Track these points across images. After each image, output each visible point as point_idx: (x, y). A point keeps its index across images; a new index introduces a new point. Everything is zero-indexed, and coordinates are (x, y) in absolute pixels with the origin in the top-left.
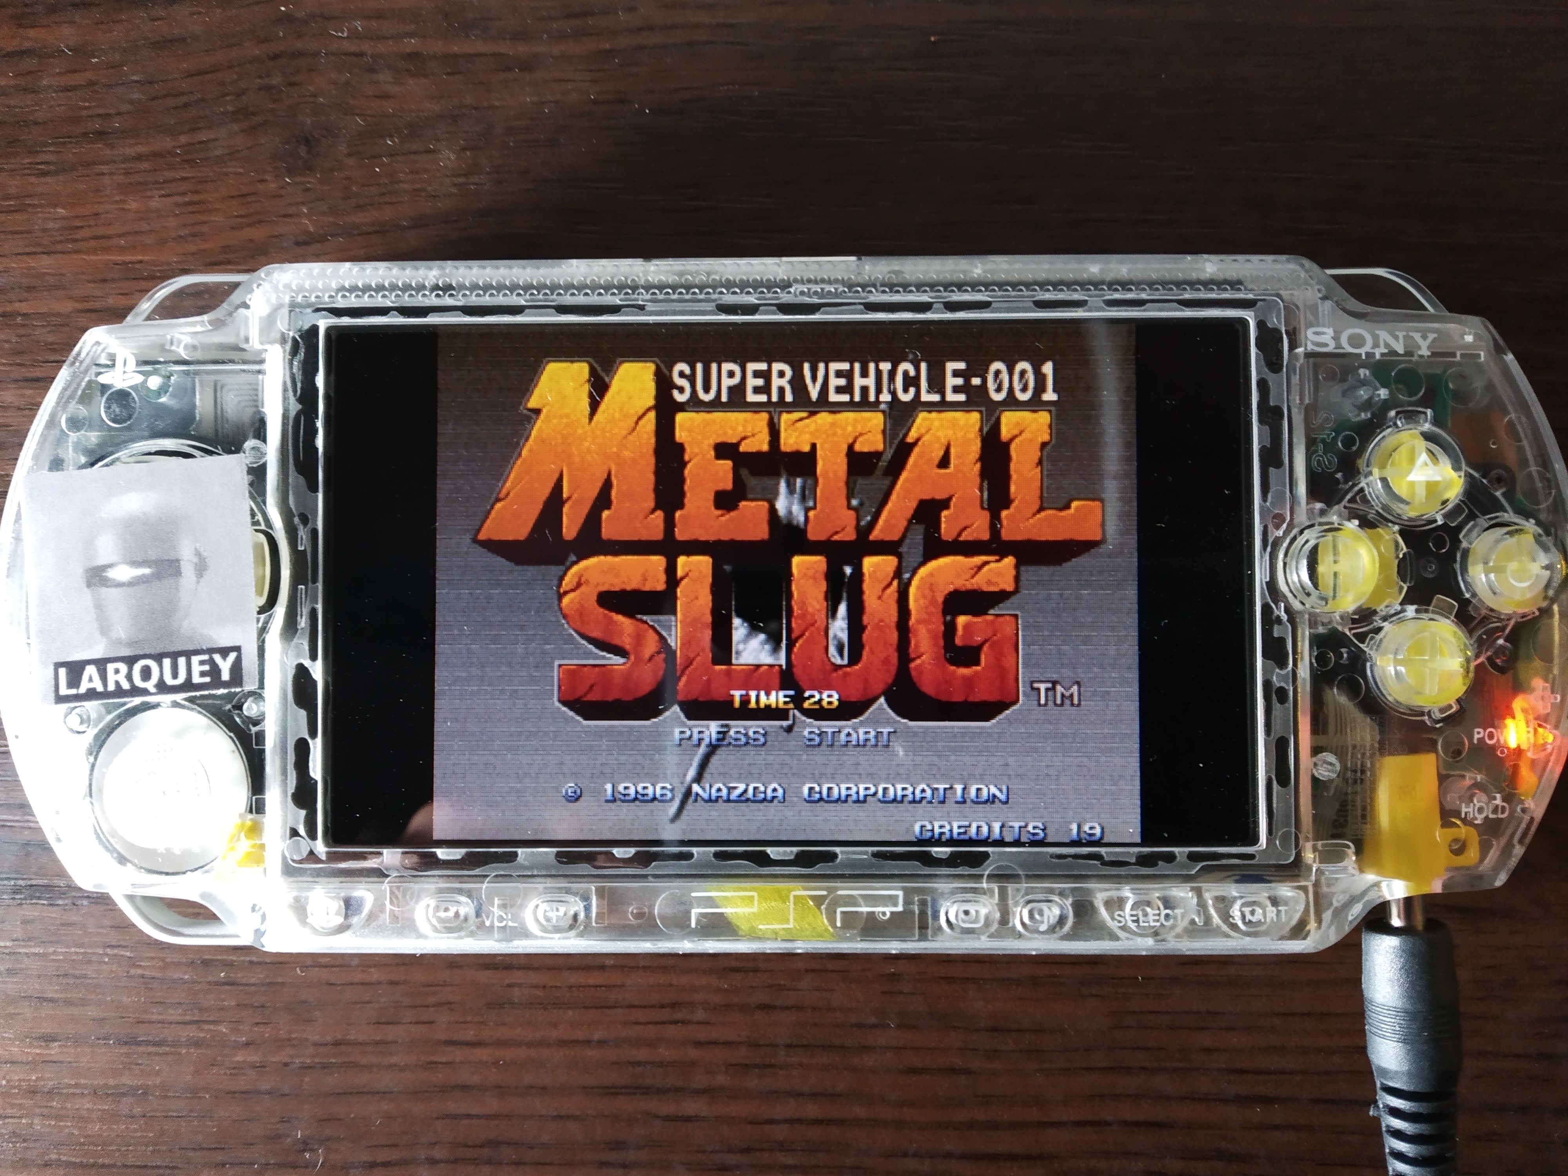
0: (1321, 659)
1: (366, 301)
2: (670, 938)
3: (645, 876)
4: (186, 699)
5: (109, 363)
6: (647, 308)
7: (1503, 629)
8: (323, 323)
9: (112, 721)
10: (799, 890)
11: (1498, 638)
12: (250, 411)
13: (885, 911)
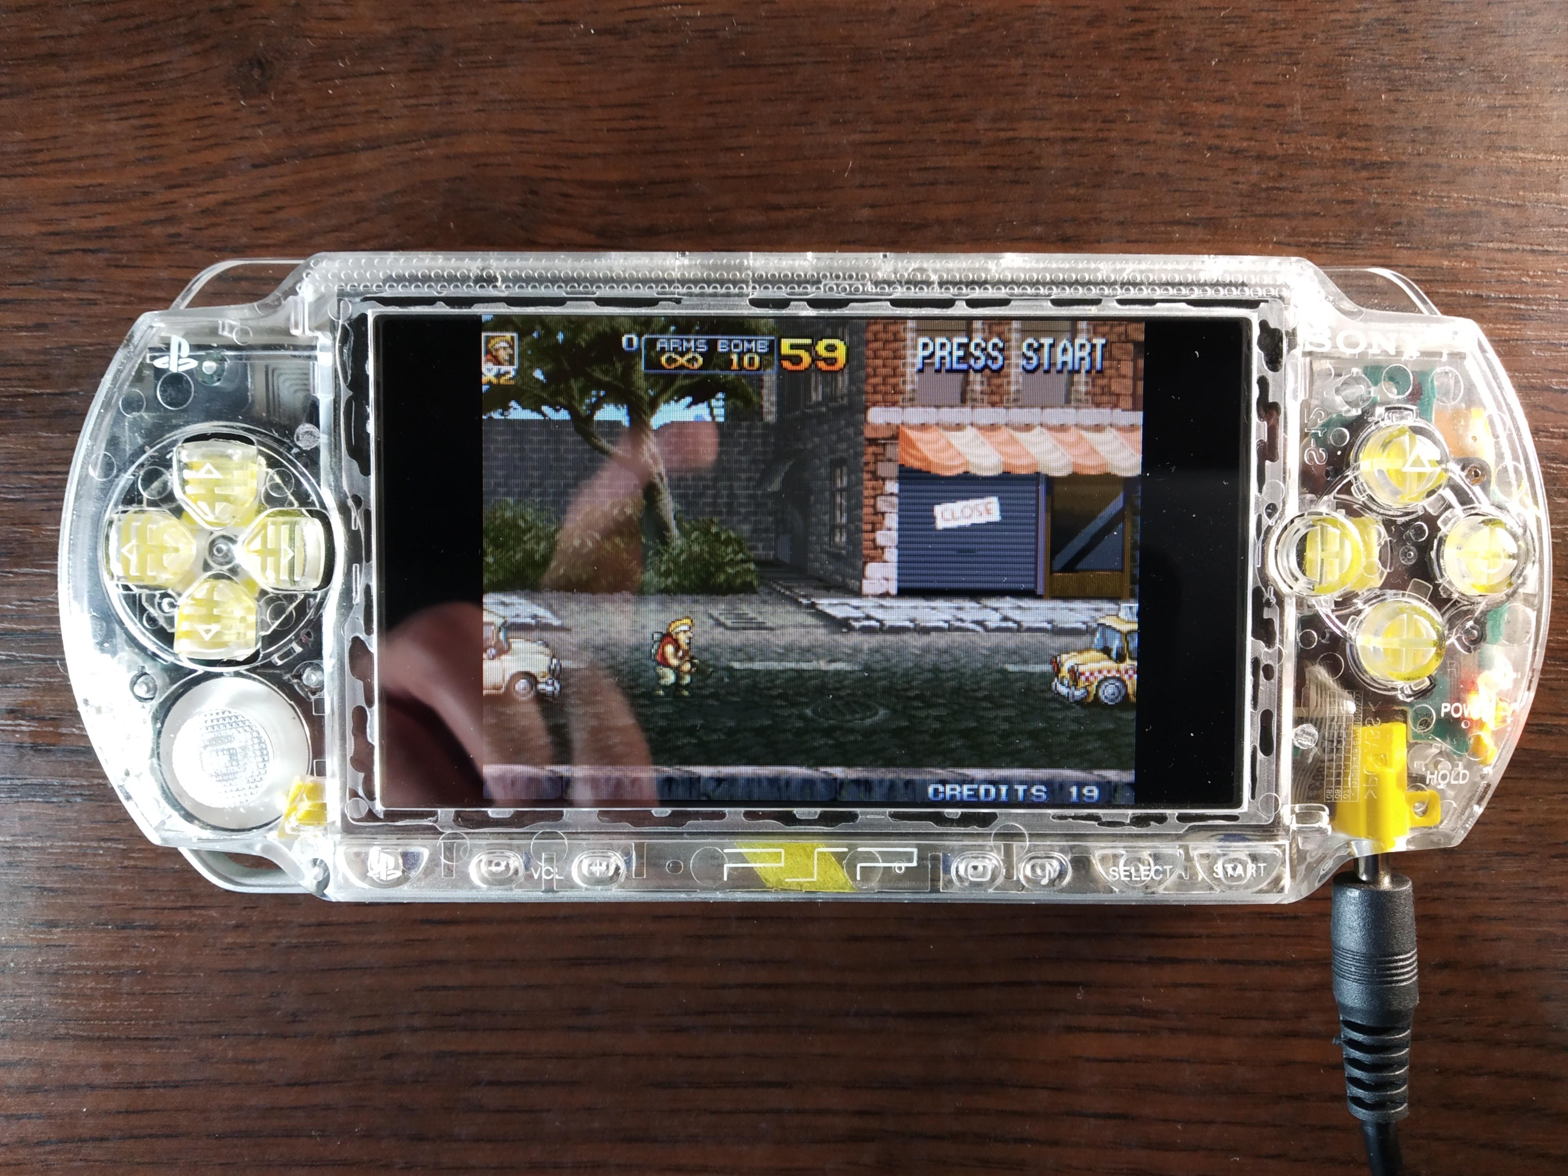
0: (1305, 639)
1: (413, 291)
2: (704, 889)
3: (682, 833)
4: (247, 670)
5: (163, 346)
6: (683, 302)
7: (1472, 612)
8: (372, 312)
9: (177, 689)
10: (823, 848)
11: (1468, 620)
12: (301, 395)
13: (899, 867)
